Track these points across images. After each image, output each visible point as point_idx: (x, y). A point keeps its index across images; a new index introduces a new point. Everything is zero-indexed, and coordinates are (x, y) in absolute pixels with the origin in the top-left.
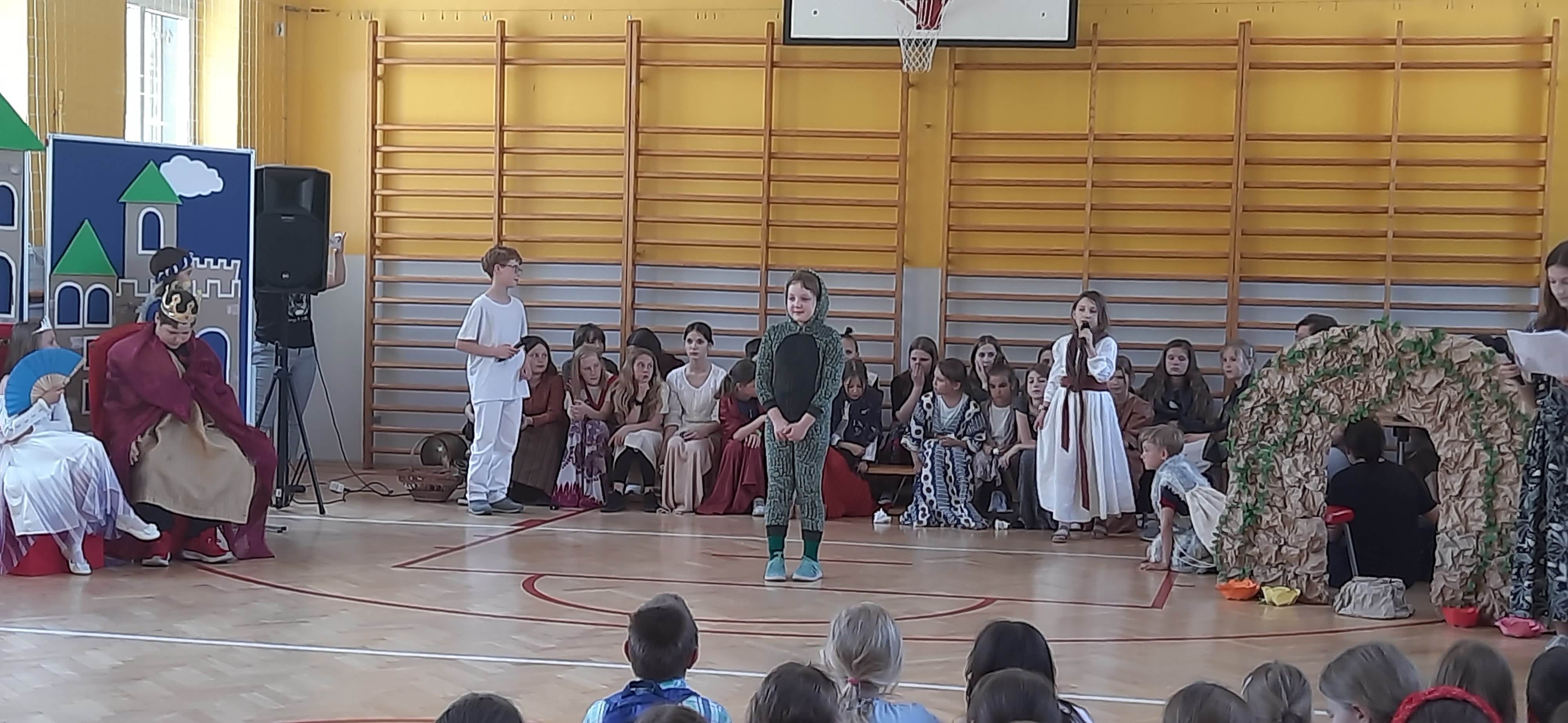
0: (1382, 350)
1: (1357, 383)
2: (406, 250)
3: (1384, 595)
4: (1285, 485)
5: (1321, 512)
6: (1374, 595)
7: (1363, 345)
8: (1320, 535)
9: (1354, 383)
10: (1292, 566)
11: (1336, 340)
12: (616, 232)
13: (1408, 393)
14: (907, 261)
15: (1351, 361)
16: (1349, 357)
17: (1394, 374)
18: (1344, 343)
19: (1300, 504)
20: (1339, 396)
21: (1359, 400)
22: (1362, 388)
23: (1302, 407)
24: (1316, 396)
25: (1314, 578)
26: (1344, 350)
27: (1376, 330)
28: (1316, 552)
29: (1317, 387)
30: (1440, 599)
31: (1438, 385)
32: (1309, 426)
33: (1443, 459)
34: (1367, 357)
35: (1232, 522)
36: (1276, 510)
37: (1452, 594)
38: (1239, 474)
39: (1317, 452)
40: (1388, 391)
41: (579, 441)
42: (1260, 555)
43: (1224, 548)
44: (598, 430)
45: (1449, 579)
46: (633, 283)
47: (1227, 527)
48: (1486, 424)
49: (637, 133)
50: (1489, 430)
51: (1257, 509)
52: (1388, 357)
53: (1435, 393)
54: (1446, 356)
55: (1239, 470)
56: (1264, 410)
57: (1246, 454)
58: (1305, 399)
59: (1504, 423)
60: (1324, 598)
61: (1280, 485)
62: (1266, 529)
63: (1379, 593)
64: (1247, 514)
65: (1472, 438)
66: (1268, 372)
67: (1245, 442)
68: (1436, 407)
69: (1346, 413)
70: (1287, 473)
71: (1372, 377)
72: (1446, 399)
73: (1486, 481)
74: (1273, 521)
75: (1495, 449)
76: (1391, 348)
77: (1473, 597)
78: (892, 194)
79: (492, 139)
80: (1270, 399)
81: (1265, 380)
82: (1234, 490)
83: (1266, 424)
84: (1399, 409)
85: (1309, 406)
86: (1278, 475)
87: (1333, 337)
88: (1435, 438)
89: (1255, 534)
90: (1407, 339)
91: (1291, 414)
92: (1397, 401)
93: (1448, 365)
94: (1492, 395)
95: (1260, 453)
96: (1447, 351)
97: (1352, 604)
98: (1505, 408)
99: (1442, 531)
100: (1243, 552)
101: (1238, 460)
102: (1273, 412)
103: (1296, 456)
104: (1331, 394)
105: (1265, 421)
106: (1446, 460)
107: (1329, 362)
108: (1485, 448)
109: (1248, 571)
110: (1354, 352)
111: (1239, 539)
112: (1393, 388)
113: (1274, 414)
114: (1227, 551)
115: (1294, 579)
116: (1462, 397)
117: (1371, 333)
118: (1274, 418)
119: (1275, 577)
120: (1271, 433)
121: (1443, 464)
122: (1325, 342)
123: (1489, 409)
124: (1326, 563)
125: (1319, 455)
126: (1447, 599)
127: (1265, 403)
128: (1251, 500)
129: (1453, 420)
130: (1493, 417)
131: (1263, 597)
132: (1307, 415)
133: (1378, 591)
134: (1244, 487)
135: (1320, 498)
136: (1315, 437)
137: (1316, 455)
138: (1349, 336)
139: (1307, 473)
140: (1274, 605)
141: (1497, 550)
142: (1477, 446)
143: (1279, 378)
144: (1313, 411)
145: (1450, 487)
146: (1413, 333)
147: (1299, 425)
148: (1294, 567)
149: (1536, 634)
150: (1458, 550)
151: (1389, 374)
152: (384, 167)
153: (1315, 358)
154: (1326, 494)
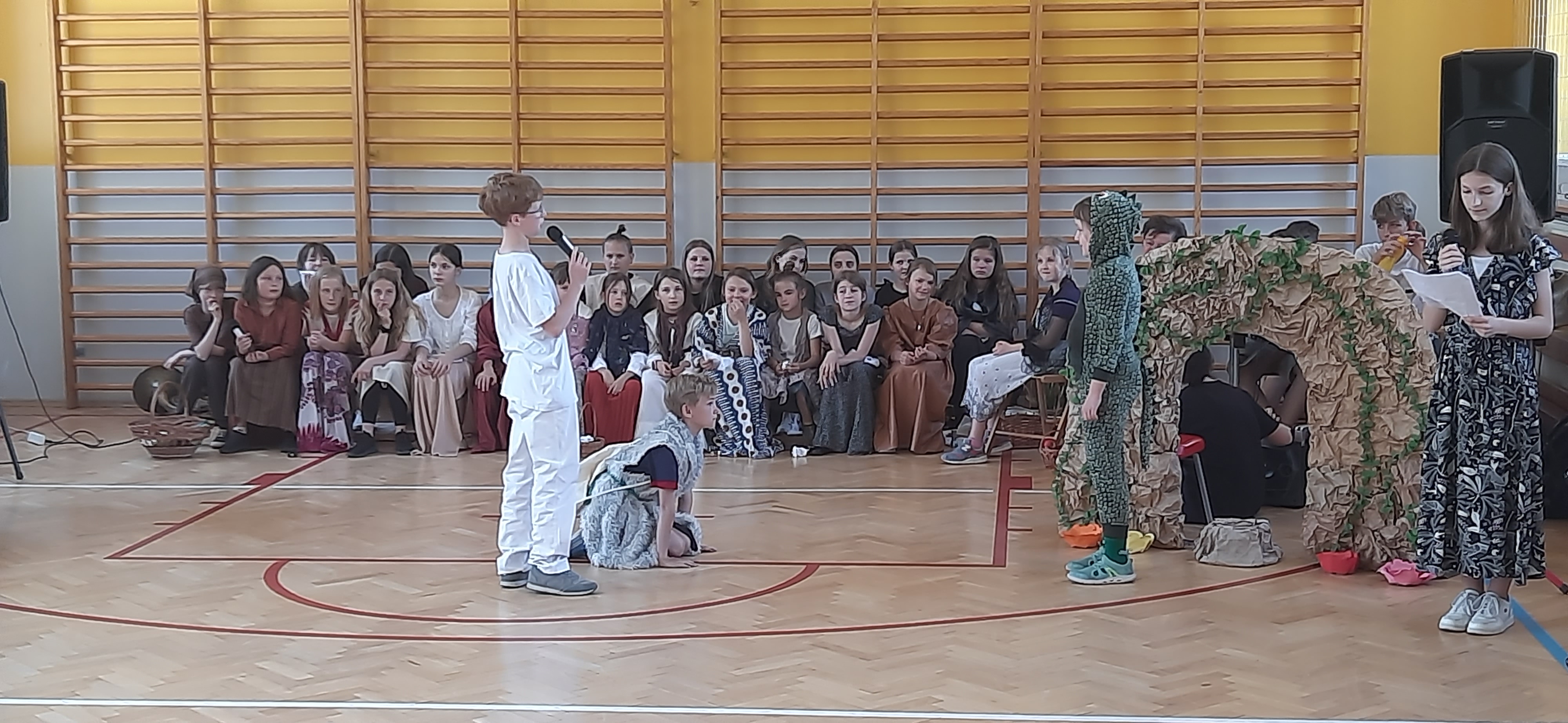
0: (1239, 264)
1: (1212, 300)
2: (102, 159)
3: (1250, 540)
5: (1174, 446)
6: (1240, 540)
7: (1217, 259)
8: (1174, 472)
9: (1209, 301)
10: (1143, 507)
11: (1187, 253)
12: (346, 130)
13: (1271, 312)
14: (677, 154)
15: (1205, 276)
16: (1201, 274)
17: (1254, 291)
18: (1195, 256)
20: (1192, 316)
21: (1214, 321)
22: (1218, 307)
23: (1150, 329)
24: (1166, 316)
25: (1169, 520)
26: (1196, 264)
27: (1231, 241)
28: (1169, 491)
29: (1166, 307)
30: (1313, 542)
31: (1304, 303)
32: (1158, 350)
33: (1312, 385)
34: (1222, 272)
35: (1074, 459)
37: (1327, 536)
39: (1168, 380)
40: (1248, 310)
41: (316, 377)
43: (1066, 488)
44: (337, 363)
45: (1322, 520)
46: (368, 188)
47: (1068, 465)
48: (1360, 346)
49: (363, 17)
50: (1364, 352)
52: (1246, 271)
53: (1301, 312)
54: (1313, 269)
58: (1152, 320)
59: (1382, 344)
60: (1180, 541)
65: (1344, 363)
68: (1303, 327)
69: (1201, 336)
71: (1229, 294)
72: (1315, 318)
73: (1361, 410)
75: (1372, 373)
76: (1250, 261)
77: (1351, 538)
78: (658, 80)
79: (195, 28)
85: (1158, 327)
87: (1183, 249)
90: (1267, 250)
92: (1259, 321)
93: (1315, 280)
94: (1367, 313)
96: (1313, 263)
97: (1214, 552)
98: (1381, 326)
99: (1313, 466)
100: (1088, 492)
104: (1182, 314)
106: (1316, 387)
107: (1179, 277)
108: (1360, 374)
110: (1209, 266)
112: (1253, 307)
114: (1069, 493)
115: (1145, 521)
116: (1333, 316)
117: (1227, 244)
122: (1174, 257)
123: (1363, 328)
124: (1182, 502)
125: (1170, 383)
126: (1321, 541)
129: (1322, 342)
130: (1368, 337)
132: (1156, 338)
133: (1244, 535)
135: (1173, 431)
136: (1165, 362)
137: (1167, 383)
138: (1200, 248)
141: (1375, 485)
142: (1351, 370)
144: (1163, 333)
145: (1321, 417)
146: (1275, 243)
147: (1147, 350)
148: (1145, 509)
149: (1425, 581)
150: (1332, 488)
151: (1248, 290)
152: (71, 64)
153: (1163, 274)
154: (1179, 427)
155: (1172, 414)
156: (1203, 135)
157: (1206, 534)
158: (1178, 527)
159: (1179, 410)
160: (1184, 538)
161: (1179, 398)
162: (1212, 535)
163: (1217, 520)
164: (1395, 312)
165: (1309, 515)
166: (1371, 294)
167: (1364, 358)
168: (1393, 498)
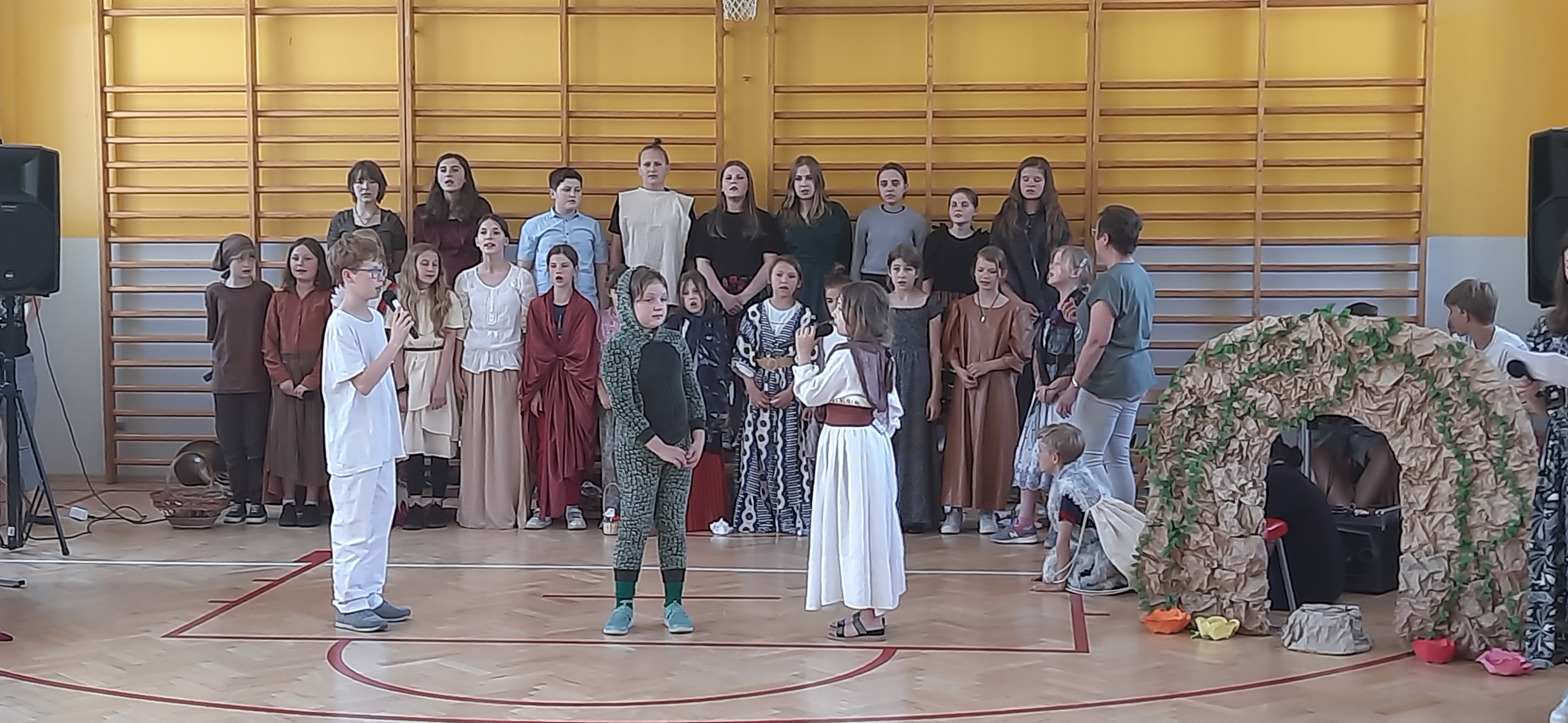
0: (1328, 343)
1: (1299, 380)
3: (1341, 627)
4: (1217, 500)
5: (1260, 530)
6: (1330, 627)
7: (1305, 338)
8: (1260, 557)
9: (1296, 381)
10: (1227, 592)
11: (1273, 332)
13: (1362, 392)
15: (1291, 355)
16: (1288, 351)
17: (1344, 371)
18: (1282, 335)
19: (1236, 521)
20: (1278, 396)
21: (1302, 401)
22: (1305, 387)
23: (1235, 409)
24: (1251, 396)
25: (1255, 606)
26: (1282, 343)
27: (1319, 320)
28: (1255, 575)
29: (1252, 387)
30: (1407, 629)
31: (1397, 383)
32: (1243, 431)
33: (1404, 468)
34: (1310, 351)
35: (1155, 542)
36: (1205, 527)
37: (1421, 623)
38: (1162, 487)
39: (1253, 462)
40: (1338, 390)
42: (1189, 580)
43: (1146, 572)
45: (1416, 606)
47: (1148, 548)
48: (1455, 428)
49: (413, 91)
50: (1460, 434)
51: (1185, 527)
52: (1336, 350)
53: (1393, 392)
54: (1406, 349)
55: (1162, 482)
56: (1190, 413)
57: (1170, 464)
58: (1237, 400)
59: (1478, 426)
60: (1266, 627)
61: (1211, 500)
62: (1196, 550)
63: (1335, 626)
64: (1173, 533)
65: (1439, 445)
66: (1191, 368)
67: (1167, 450)
68: (1395, 409)
69: (1288, 416)
70: (1219, 485)
71: (1317, 374)
72: (1408, 399)
73: (1457, 494)
74: (1204, 541)
75: (1468, 456)
76: (1339, 340)
77: (1446, 627)
78: (709, 155)
79: (243, 100)
80: (1196, 401)
81: (1189, 379)
82: (1155, 506)
83: (1192, 430)
84: (1351, 411)
85: (1244, 407)
86: (1208, 488)
87: (1269, 328)
88: (1395, 445)
89: (1183, 555)
90: (1357, 330)
91: (1223, 418)
92: (1348, 401)
93: (1408, 360)
94: (1463, 394)
95: (1186, 463)
96: (1405, 343)
97: (1304, 639)
98: (1477, 409)
99: (1406, 551)
100: (1169, 576)
101: (1160, 472)
102: (1200, 416)
103: (1229, 466)
104: (1269, 394)
105: (1192, 426)
106: (1409, 469)
107: (1264, 356)
108: (1457, 457)
109: (1175, 599)
110: (1297, 345)
111: (1164, 562)
112: (1343, 387)
113: (1201, 419)
114: (1149, 576)
115: (1230, 607)
116: (1426, 397)
117: (1314, 323)
118: (1201, 422)
119: (1208, 605)
120: (1197, 439)
121: (1405, 474)
122: (1259, 335)
123: (1459, 410)
124: (1268, 588)
125: (1256, 465)
126: (1415, 628)
127: (1191, 405)
128: (1177, 517)
129: (1416, 423)
130: (1464, 419)
131: (1197, 630)
132: (1241, 418)
133: (1335, 622)
134: (1168, 503)
135: (1259, 514)
136: (1251, 444)
137: (1252, 464)
138: (1287, 327)
139: (1243, 485)
140: (1211, 639)
141: (1473, 573)
142: (1446, 452)
143: (1206, 375)
144: (1248, 413)
145: (1415, 501)
146: (1365, 323)
147: (1232, 430)
148: (1229, 594)
149: (1526, 672)
150: (1426, 573)
151: (1337, 370)
152: (117, 136)
153: (1248, 353)
154: (1265, 509)
155: (1258, 497)
156: (1263, 214)
157: (1295, 620)
158: (1264, 613)
159: (1265, 493)
160: (1270, 624)
161: (1265, 479)
162: (1300, 622)
163: (1305, 606)
164: (1492, 394)
165: (1402, 601)
166: (1466, 374)
167: (1460, 441)
168: (1491, 585)
